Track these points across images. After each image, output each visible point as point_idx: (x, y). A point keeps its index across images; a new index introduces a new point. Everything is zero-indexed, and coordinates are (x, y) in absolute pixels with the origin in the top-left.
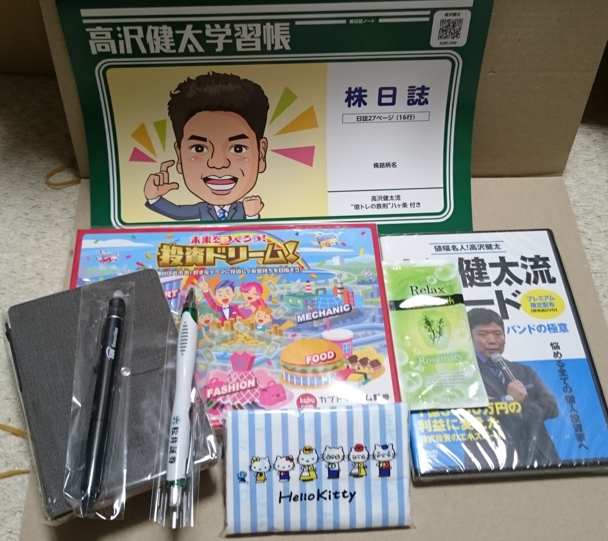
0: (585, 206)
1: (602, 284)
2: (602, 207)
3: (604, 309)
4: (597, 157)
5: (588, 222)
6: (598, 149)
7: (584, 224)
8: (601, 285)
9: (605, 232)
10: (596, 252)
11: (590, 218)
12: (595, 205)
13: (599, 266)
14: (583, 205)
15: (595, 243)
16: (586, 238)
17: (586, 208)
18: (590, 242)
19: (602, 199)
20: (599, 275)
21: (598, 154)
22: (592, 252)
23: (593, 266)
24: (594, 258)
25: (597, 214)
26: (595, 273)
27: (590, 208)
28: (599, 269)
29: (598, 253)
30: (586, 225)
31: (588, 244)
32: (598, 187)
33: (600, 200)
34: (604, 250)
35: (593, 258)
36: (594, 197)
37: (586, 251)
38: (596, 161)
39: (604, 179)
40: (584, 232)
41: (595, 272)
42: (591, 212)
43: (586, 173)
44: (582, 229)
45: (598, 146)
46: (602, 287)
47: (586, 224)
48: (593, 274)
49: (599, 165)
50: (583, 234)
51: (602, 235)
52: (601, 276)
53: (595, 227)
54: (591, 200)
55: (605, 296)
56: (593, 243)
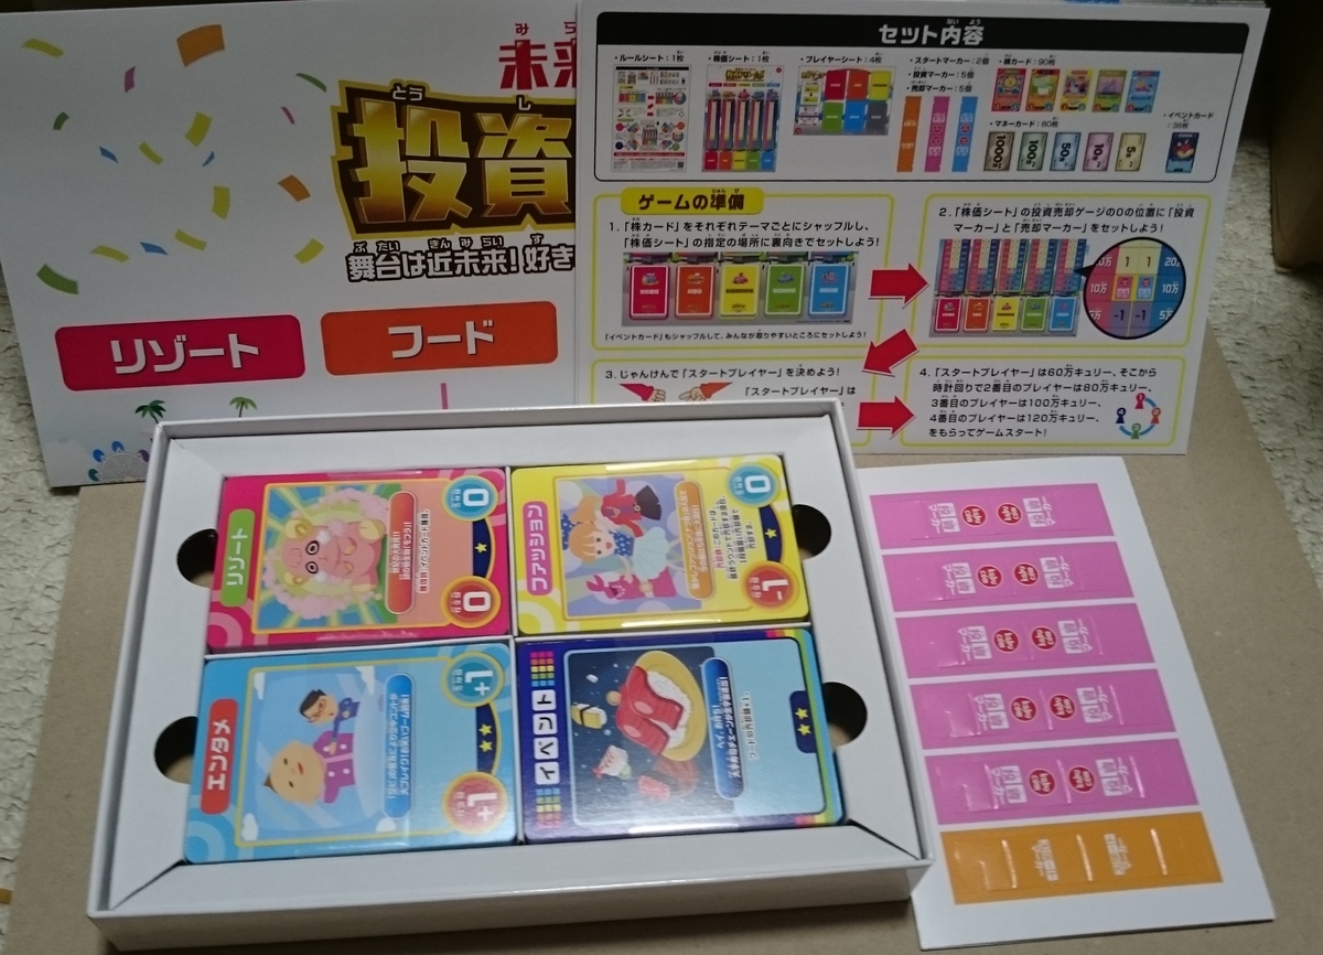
0: (1230, 306)
1: (1288, 474)
2: (1267, 308)
3: (1299, 529)
4: (1243, 202)
5: (1243, 339)
6: (1243, 186)
7: (1235, 345)
8: (1287, 477)
9: (1281, 360)
10: (1266, 404)
11: (1244, 331)
12: (1252, 303)
13: (1278, 435)
14: (1226, 303)
15: (1262, 386)
16: (1242, 374)
17: (1233, 310)
18: (1251, 384)
19: (1265, 290)
20: (1280, 454)
21: (1244, 196)
22: (1257, 405)
23: (1264, 436)
24: (1264, 418)
25: (1257, 323)
26: (1270, 450)
27: (1242, 311)
28: (1277, 440)
29: (1272, 405)
30: (1238, 347)
31: (1247, 387)
32: (1252, 264)
33: (1261, 293)
34: (1283, 398)
35: (1261, 418)
36: (1246, 285)
37: (1245, 402)
38: (1240, 210)
39: (1263, 248)
40: (1233, 362)
41: (1270, 448)
42: (1245, 318)
43: (1224, 237)
44: (1230, 356)
45: (1240, 179)
46: (1289, 480)
47: (1238, 344)
48: (1267, 453)
49: (1249, 218)
50: (1234, 365)
51: (1275, 365)
52: (1284, 456)
53: (1259, 350)
54: (1241, 293)
55: (1298, 501)
56: (1257, 385)
